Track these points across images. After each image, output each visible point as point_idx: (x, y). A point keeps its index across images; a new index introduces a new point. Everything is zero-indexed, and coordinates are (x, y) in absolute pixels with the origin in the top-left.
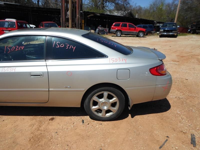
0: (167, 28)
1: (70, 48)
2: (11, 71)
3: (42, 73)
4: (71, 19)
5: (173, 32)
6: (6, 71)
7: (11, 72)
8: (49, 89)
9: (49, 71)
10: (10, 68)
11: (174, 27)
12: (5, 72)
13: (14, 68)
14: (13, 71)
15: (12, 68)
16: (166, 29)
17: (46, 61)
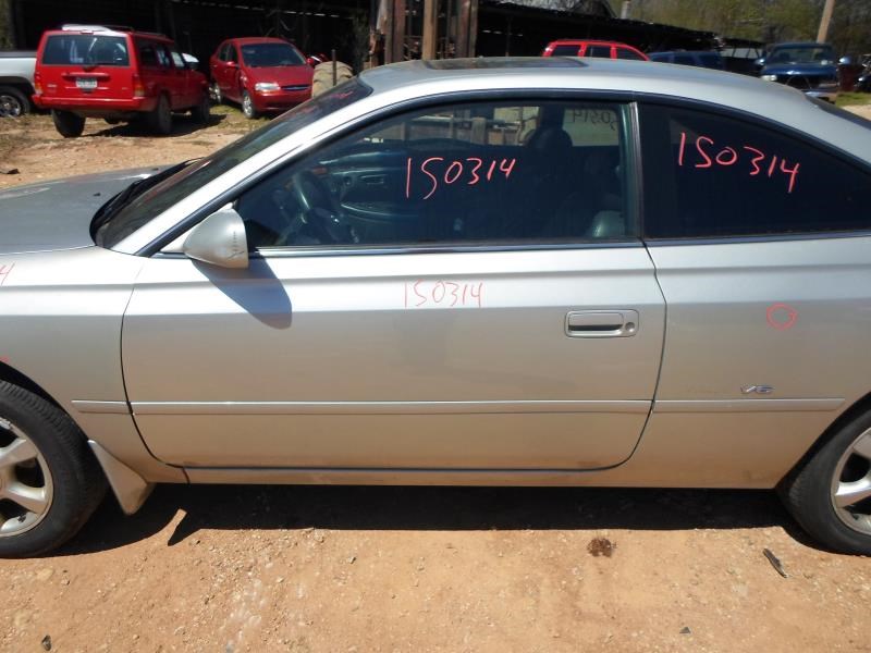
0: (795, 69)
1: (770, 171)
2: (459, 305)
3: (629, 316)
4: (432, 21)
5: (822, 85)
6: (430, 305)
7: (454, 307)
8: (653, 401)
9: (671, 305)
10: (450, 287)
11: (824, 63)
12: (422, 307)
13: (470, 283)
14: (471, 303)
15: (462, 284)
16: (790, 73)
17: (645, 246)
